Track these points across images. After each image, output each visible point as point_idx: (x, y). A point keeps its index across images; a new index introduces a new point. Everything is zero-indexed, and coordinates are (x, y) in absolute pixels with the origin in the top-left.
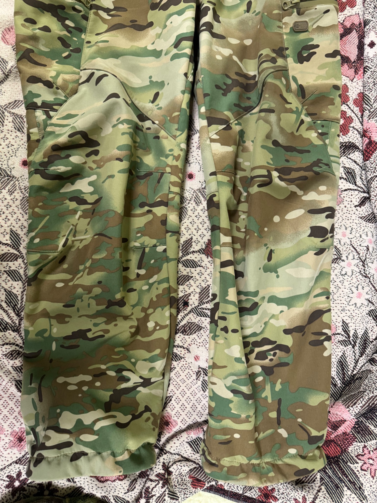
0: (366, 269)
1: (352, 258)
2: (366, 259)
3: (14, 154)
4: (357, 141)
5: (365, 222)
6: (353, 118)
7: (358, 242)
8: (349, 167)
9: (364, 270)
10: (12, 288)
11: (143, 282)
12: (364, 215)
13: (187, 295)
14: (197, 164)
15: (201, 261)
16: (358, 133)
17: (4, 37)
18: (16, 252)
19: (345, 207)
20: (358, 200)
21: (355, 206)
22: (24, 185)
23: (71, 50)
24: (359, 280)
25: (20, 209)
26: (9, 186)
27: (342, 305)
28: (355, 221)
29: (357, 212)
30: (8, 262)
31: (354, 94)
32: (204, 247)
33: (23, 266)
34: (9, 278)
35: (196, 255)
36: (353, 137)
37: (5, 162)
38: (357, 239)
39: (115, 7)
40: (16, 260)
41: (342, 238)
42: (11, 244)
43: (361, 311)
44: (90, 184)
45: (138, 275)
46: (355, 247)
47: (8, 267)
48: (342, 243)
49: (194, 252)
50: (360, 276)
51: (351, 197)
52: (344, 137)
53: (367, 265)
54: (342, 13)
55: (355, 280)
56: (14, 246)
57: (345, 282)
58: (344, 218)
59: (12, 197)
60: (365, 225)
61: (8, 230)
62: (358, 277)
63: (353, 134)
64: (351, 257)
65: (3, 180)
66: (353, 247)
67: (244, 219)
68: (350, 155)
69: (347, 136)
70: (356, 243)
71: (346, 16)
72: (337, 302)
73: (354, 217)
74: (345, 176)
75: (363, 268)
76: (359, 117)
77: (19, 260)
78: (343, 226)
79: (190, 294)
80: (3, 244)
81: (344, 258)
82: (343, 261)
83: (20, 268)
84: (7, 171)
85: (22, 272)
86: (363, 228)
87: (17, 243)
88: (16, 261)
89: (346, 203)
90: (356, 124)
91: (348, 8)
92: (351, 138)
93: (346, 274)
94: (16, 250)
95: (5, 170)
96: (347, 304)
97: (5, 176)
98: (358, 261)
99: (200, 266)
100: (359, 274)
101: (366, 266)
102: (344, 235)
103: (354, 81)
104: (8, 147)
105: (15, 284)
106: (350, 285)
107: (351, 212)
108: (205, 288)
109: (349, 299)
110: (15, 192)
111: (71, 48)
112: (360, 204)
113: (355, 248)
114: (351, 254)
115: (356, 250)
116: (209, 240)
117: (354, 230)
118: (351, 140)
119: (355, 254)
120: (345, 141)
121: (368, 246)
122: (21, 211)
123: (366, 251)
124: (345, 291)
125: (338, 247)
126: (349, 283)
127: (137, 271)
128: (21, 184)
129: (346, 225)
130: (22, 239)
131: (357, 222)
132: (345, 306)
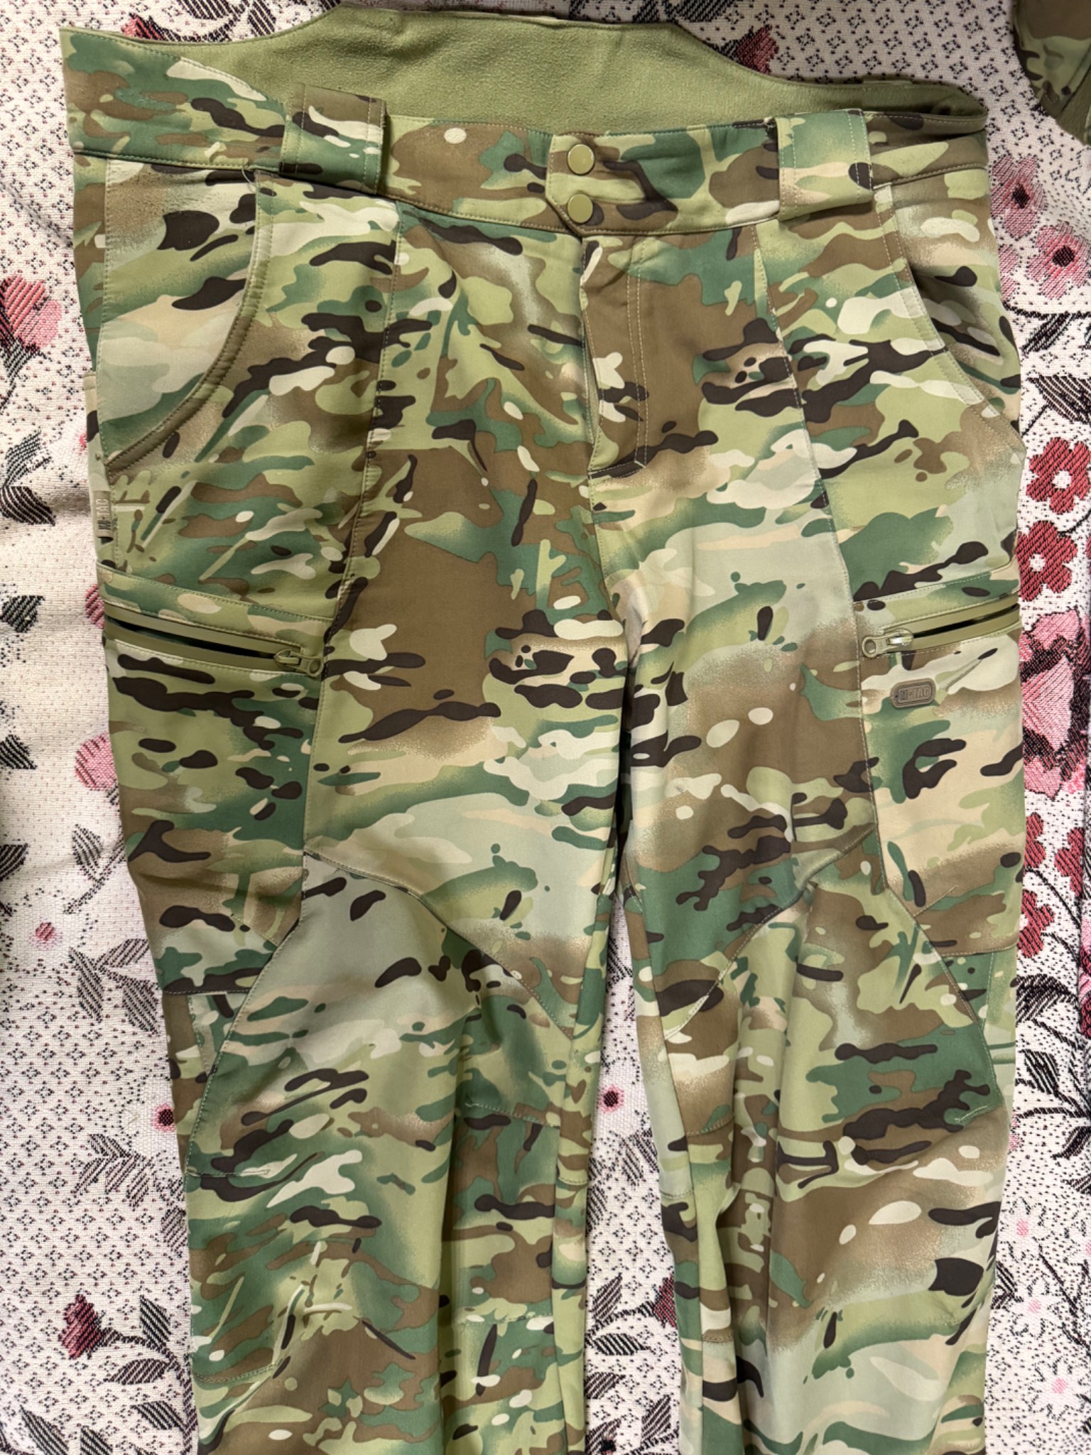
0: (1079, 1321)
1: (1044, 1291)
2: (1079, 1297)
3: (134, 1097)
4: (1063, 972)
5: (1078, 1195)
6: (1054, 909)
7: (1060, 1251)
8: (1039, 1049)
9: (1075, 1323)
10: (156, 1445)
11: (493, 1406)
12: (1078, 1178)
13: (610, 1424)
14: (629, 1062)
15: (645, 1335)
16: (1065, 951)
17: (82, 765)
18: (156, 1356)
19: (1028, 1157)
20: (1062, 1141)
21: (1055, 1157)
22: (169, 1176)
23: (274, 793)
24: (1060, 1347)
25: (161, 1244)
26: (128, 1181)
27: (1015, 1414)
28: (1051, 1190)
29: (1058, 1170)
30: (140, 1386)
31: (1057, 835)
32: (652, 1298)
33: (181, 1390)
34: (145, 1423)
35: (631, 1320)
36: (1051, 963)
37: (114, 1121)
38: (1058, 1243)
39: (389, 655)
40: (160, 1375)
41: (1018, 1238)
42: (145, 1337)
43: (1064, 1425)
44: (345, 1171)
45: (480, 1389)
46: (1052, 1263)
47: (140, 1398)
48: (1018, 1255)
49: (626, 1312)
50: (1064, 1339)
51: (1042, 1132)
52: (1027, 961)
53: (1082, 1310)
54: (1031, 604)
55: (1048, 1348)
56: (152, 1341)
57: (1023, 1349)
58: (1023, 1180)
59: (139, 1211)
60: (1077, 1202)
61: (135, 1303)
62: (1057, 1341)
63: (1052, 954)
64: (1039, 1288)
65: (110, 1165)
66: (1046, 1263)
67: (759, 1216)
68: (1044, 1013)
69: (1036, 958)
70: (1053, 1254)
71: (1042, 613)
72: (1002, 1404)
73: (1049, 1179)
74: (1027, 1077)
75: (1072, 1318)
76: (1070, 903)
77: (166, 1375)
78: (1020, 1202)
79: (618, 1423)
80: (124, 1340)
81: (1021, 1291)
82: (1020, 1300)
83: (171, 1394)
84: (121, 1143)
85: (177, 1405)
86: (1074, 1209)
87: (160, 1331)
88: (159, 1380)
89: (1029, 1149)
90: (1062, 925)
91: (1046, 591)
92: (1047, 964)
93: (1026, 1330)
94: (159, 1349)
95: (113, 1142)
96: (1026, 1408)
97: (114, 1155)
98: (1059, 1299)
99: (642, 1348)
100: (1060, 1331)
101: (1079, 1314)
102: (1023, 1230)
103: (1058, 798)
104: (118, 1079)
105: (162, 1435)
106: (1037, 1359)
107: (1041, 1170)
108: (659, 1402)
109: (1033, 1394)
110: (146, 1198)
111: (273, 787)
112: (1068, 1150)
113: (1050, 1268)
114: (1040, 1283)
115: (1053, 1271)
116: (665, 1280)
117: (1049, 1214)
118: (1046, 971)
119: (1051, 1281)
120: (1030, 973)
121: (1086, 1262)
122: (164, 1248)
123: (1080, 1277)
124: (1024, 1373)
125: (1006, 1265)
126: (1033, 1353)
127: (477, 1380)
128: (160, 1175)
129: (1027, 1200)
130: (173, 1319)
131: (1059, 1192)
132: (1020, 1414)
